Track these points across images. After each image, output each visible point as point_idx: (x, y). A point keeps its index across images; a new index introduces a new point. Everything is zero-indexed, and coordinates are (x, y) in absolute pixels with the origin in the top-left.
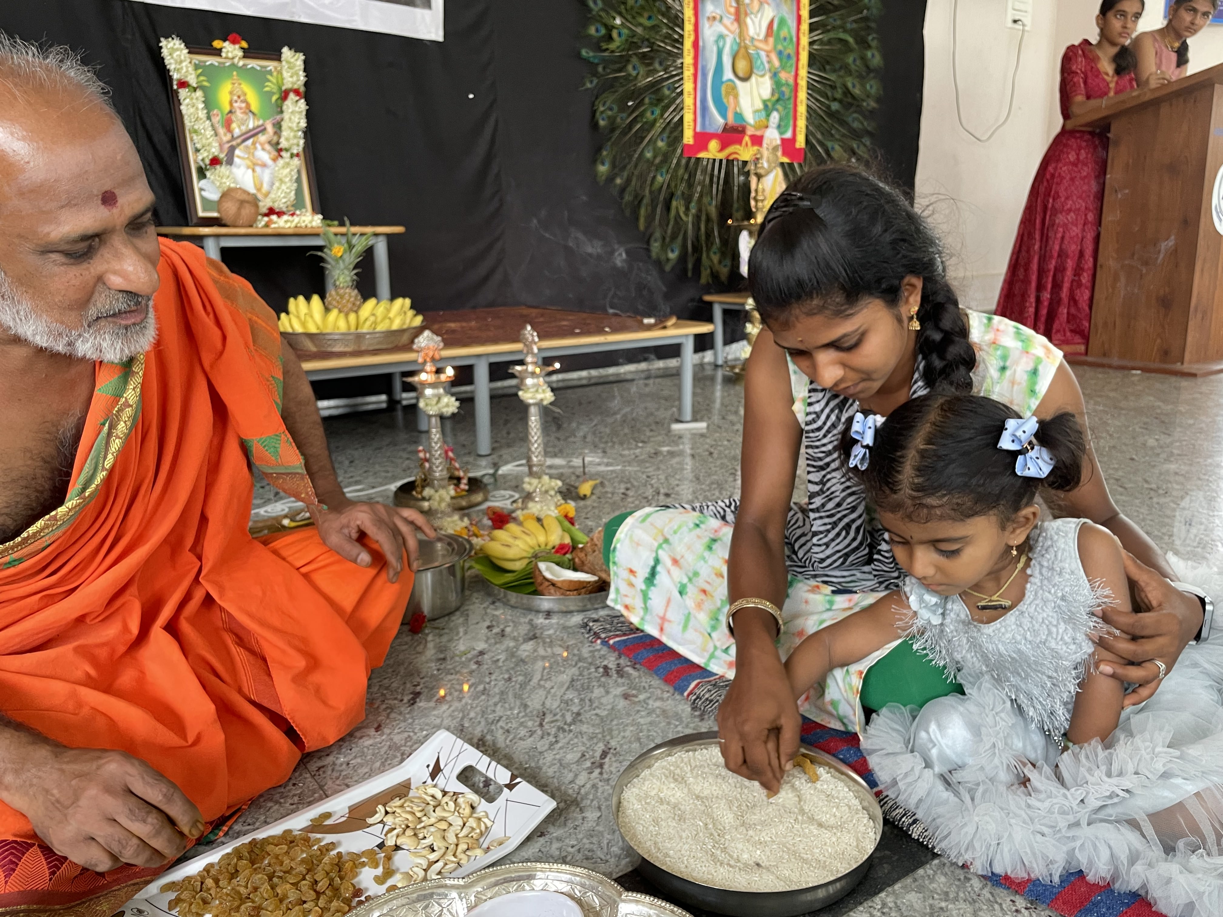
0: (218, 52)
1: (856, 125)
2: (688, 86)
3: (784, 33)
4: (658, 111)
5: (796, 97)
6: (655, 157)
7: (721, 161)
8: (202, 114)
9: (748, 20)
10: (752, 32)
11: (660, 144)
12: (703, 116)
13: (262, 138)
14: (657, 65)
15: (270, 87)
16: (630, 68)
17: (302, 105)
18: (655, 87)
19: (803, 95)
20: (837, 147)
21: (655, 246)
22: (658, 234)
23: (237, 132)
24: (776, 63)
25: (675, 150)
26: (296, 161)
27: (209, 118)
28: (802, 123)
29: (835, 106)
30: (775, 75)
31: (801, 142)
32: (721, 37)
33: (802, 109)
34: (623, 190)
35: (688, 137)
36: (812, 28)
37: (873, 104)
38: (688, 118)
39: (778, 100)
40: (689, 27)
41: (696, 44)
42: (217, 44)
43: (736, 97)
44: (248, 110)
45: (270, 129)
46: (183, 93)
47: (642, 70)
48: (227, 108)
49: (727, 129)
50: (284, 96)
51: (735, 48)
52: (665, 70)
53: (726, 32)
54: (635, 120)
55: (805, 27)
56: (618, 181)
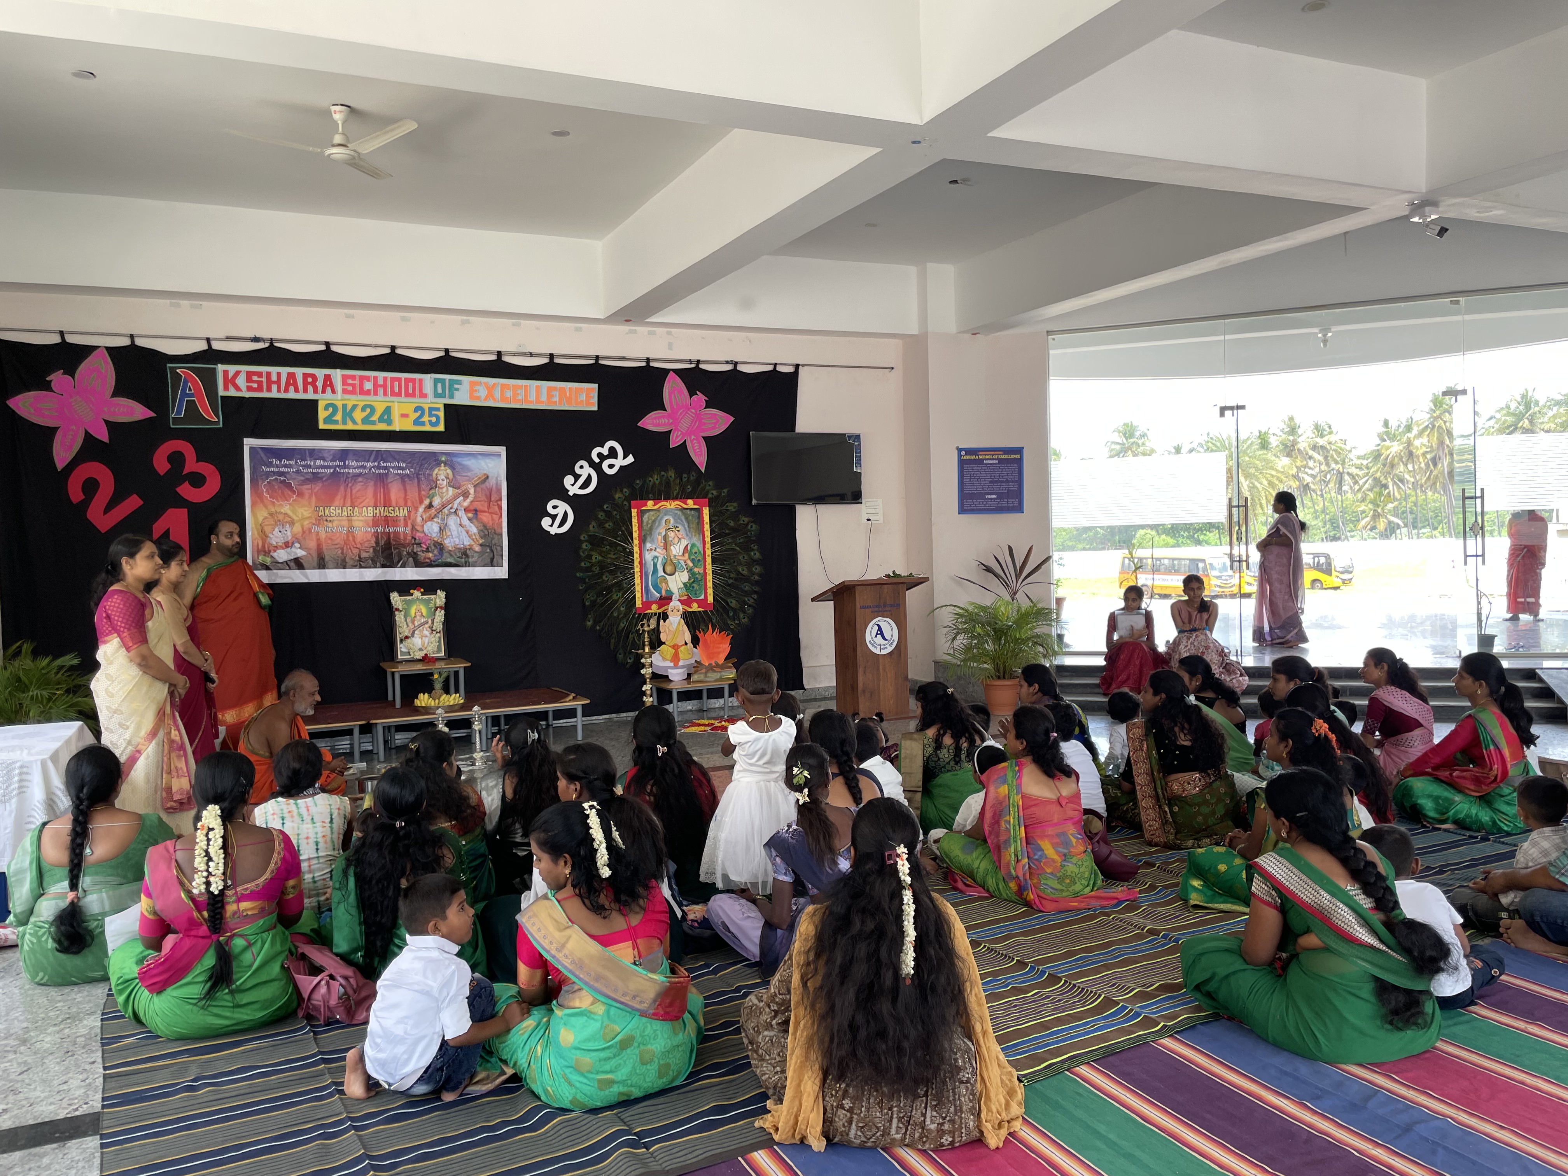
0: (412, 595)
1: (747, 588)
2: (637, 581)
3: (695, 550)
4: (620, 594)
5: (706, 579)
6: (619, 615)
7: (660, 614)
8: (403, 619)
9: (672, 548)
10: (674, 552)
11: (622, 609)
12: (647, 593)
13: (427, 626)
14: (619, 574)
15: (432, 605)
16: (604, 577)
17: (443, 612)
18: (619, 585)
19: (710, 577)
20: (734, 601)
21: (620, 657)
22: (621, 651)
23: (416, 624)
24: (691, 565)
25: (631, 611)
26: (438, 635)
27: (406, 620)
28: (710, 591)
29: (730, 581)
30: (690, 571)
31: (710, 599)
32: (656, 557)
33: (710, 584)
34: (600, 631)
35: (639, 604)
36: (712, 546)
37: (757, 578)
38: (638, 595)
39: (693, 582)
40: (636, 556)
41: (640, 563)
42: (412, 591)
43: (667, 583)
44: (422, 615)
45: (430, 622)
46: (397, 613)
47: (611, 577)
48: (413, 615)
49: (661, 598)
50: (436, 608)
51: (664, 561)
52: (624, 575)
53: (657, 554)
54: (607, 600)
55: (708, 546)
56: (598, 628)
